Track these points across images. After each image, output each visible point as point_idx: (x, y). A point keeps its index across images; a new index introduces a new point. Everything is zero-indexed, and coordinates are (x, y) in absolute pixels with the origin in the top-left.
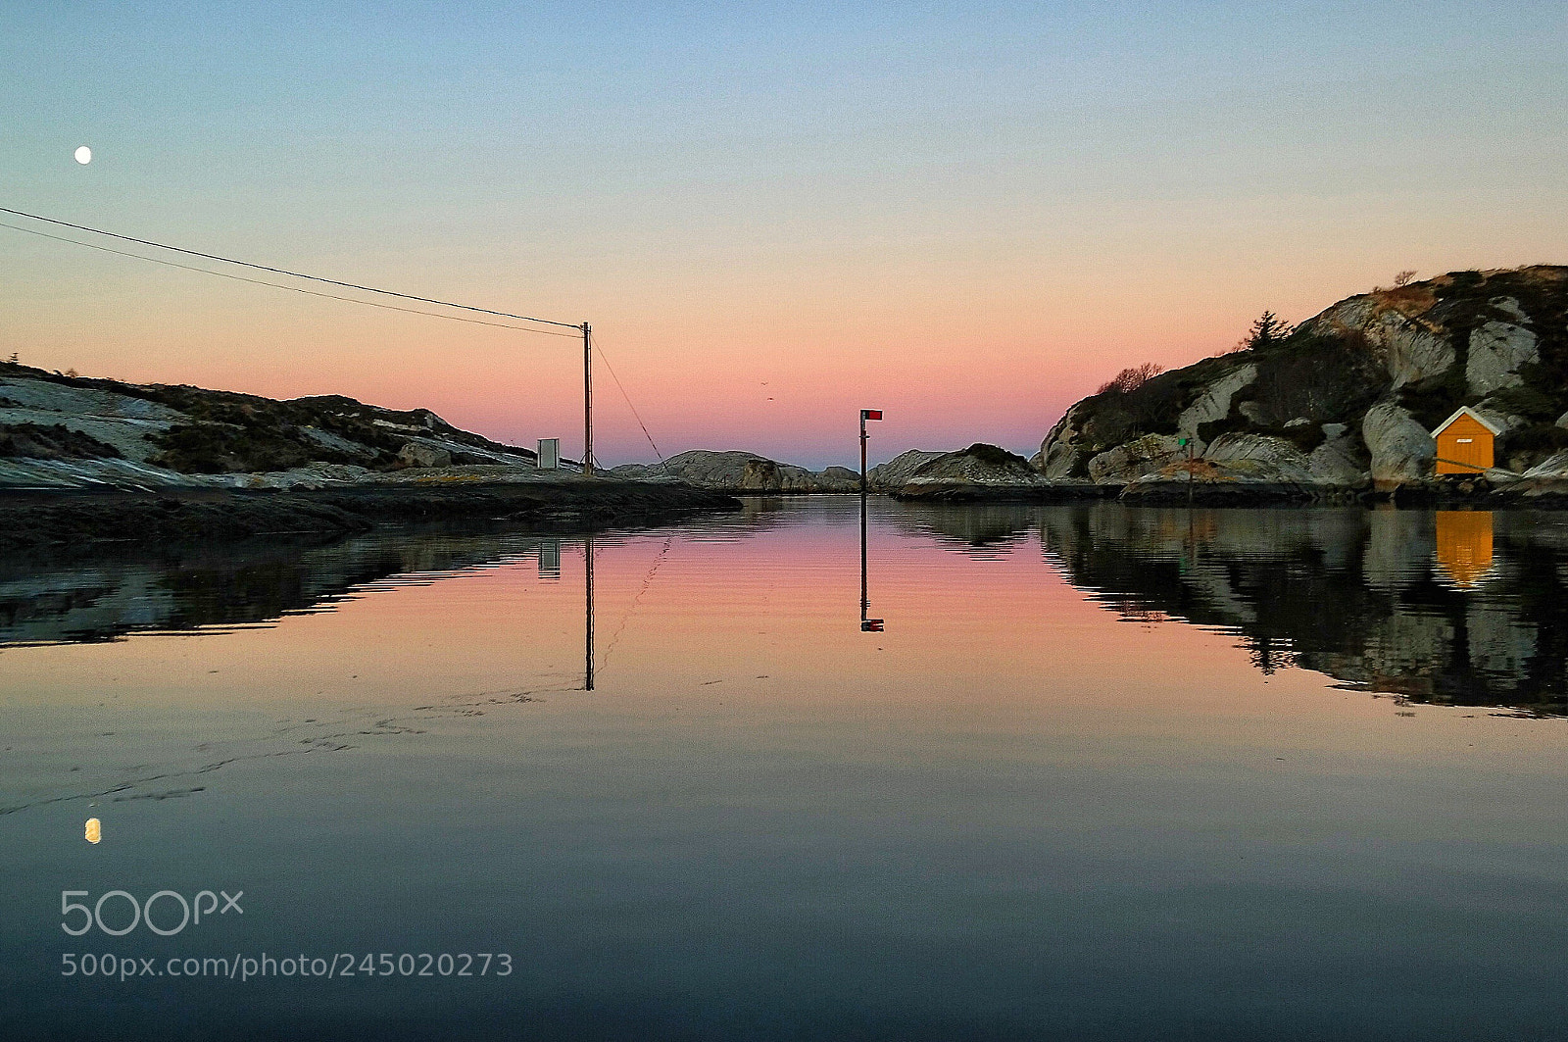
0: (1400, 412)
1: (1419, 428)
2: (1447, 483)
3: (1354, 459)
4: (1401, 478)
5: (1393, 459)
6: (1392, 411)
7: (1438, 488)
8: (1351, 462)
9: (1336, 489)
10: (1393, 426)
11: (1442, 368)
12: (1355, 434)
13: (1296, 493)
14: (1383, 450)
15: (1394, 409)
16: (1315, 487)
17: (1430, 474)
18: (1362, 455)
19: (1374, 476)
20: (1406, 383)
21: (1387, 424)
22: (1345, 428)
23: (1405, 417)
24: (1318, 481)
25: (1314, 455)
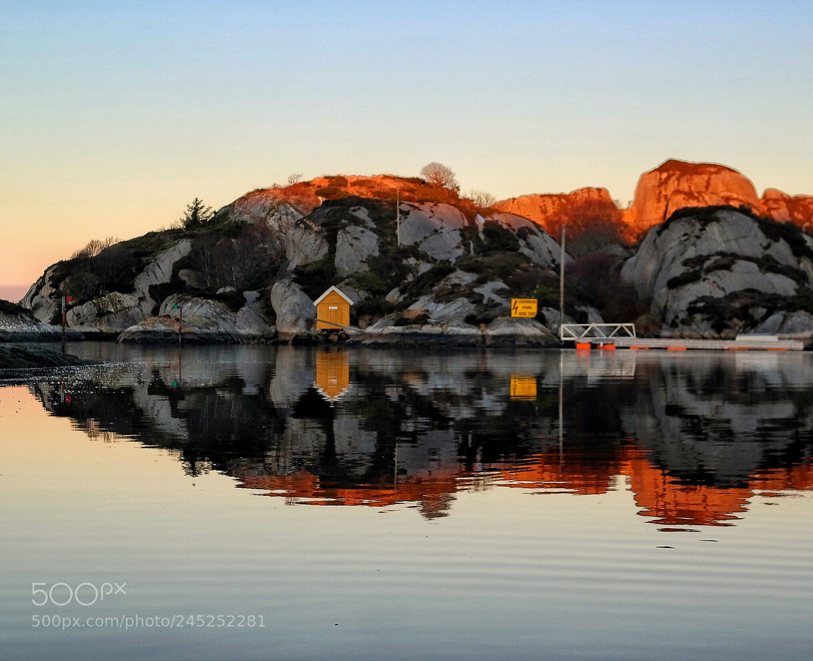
0: (295, 286)
1: (306, 298)
2: (322, 335)
3: (264, 316)
4: (295, 331)
5: (290, 318)
6: (289, 285)
7: (317, 338)
8: (263, 319)
9: (254, 337)
10: (290, 295)
11: (320, 256)
12: (265, 299)
13: (230, 340)
14: (284, 311)
15: (290, 284)
16: (240, 336)
17: (313, 328)
18: (270, 315)
19: (279, 329)
20: (297, 266)
21: (286, 294)
22: (258, 295)
23: (298, 290)
24: (242, 332)
25: (239, 314)
